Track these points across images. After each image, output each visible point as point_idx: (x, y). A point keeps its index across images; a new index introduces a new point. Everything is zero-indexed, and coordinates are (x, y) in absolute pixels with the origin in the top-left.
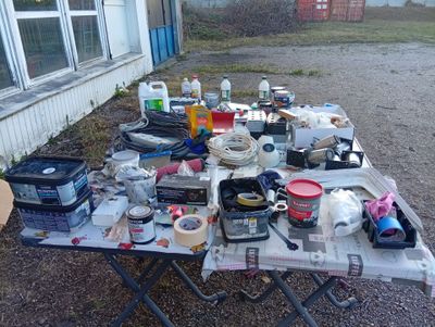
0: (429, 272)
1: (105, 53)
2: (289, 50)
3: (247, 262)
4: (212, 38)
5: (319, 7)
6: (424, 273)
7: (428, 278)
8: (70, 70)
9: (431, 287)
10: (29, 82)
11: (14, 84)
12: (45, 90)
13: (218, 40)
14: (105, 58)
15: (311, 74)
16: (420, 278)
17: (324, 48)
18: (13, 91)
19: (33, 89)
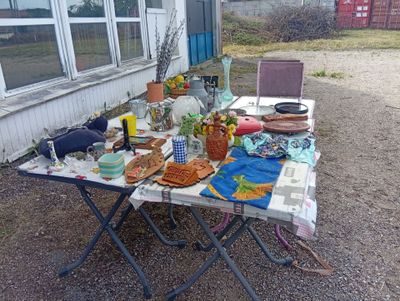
0: (295, 215)
1: (145, 54)
2: (319, 55)
3: (164, 197)
4: (250, 43)
5: (359, 15)
6: (292, 215)
7: (295, 219)
8: (113, 66)
9: (297, 227)
10: (76, 74)
11: (64, 75)
12: (88, 81)
13: (256, 45)
14: (145, 57)
15: (333, 76)
16: (288, 219)
17: (356, 53)
18: (63, 80)
19: (79, 80)
